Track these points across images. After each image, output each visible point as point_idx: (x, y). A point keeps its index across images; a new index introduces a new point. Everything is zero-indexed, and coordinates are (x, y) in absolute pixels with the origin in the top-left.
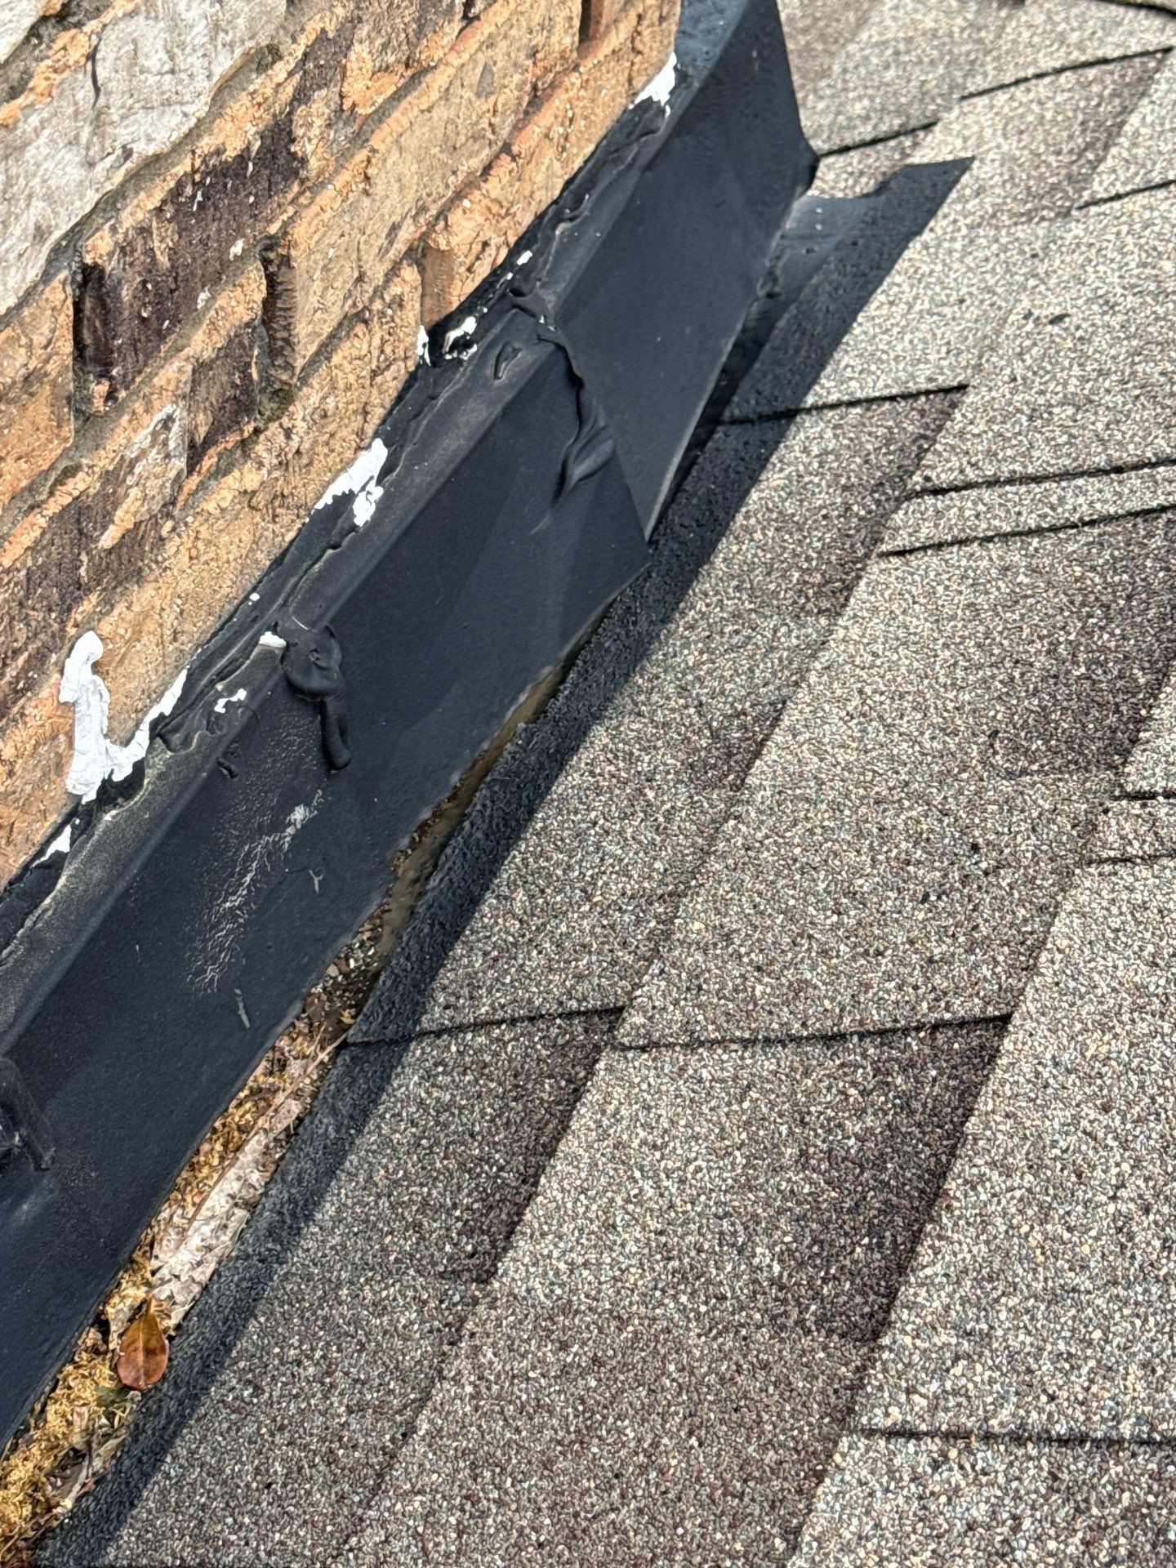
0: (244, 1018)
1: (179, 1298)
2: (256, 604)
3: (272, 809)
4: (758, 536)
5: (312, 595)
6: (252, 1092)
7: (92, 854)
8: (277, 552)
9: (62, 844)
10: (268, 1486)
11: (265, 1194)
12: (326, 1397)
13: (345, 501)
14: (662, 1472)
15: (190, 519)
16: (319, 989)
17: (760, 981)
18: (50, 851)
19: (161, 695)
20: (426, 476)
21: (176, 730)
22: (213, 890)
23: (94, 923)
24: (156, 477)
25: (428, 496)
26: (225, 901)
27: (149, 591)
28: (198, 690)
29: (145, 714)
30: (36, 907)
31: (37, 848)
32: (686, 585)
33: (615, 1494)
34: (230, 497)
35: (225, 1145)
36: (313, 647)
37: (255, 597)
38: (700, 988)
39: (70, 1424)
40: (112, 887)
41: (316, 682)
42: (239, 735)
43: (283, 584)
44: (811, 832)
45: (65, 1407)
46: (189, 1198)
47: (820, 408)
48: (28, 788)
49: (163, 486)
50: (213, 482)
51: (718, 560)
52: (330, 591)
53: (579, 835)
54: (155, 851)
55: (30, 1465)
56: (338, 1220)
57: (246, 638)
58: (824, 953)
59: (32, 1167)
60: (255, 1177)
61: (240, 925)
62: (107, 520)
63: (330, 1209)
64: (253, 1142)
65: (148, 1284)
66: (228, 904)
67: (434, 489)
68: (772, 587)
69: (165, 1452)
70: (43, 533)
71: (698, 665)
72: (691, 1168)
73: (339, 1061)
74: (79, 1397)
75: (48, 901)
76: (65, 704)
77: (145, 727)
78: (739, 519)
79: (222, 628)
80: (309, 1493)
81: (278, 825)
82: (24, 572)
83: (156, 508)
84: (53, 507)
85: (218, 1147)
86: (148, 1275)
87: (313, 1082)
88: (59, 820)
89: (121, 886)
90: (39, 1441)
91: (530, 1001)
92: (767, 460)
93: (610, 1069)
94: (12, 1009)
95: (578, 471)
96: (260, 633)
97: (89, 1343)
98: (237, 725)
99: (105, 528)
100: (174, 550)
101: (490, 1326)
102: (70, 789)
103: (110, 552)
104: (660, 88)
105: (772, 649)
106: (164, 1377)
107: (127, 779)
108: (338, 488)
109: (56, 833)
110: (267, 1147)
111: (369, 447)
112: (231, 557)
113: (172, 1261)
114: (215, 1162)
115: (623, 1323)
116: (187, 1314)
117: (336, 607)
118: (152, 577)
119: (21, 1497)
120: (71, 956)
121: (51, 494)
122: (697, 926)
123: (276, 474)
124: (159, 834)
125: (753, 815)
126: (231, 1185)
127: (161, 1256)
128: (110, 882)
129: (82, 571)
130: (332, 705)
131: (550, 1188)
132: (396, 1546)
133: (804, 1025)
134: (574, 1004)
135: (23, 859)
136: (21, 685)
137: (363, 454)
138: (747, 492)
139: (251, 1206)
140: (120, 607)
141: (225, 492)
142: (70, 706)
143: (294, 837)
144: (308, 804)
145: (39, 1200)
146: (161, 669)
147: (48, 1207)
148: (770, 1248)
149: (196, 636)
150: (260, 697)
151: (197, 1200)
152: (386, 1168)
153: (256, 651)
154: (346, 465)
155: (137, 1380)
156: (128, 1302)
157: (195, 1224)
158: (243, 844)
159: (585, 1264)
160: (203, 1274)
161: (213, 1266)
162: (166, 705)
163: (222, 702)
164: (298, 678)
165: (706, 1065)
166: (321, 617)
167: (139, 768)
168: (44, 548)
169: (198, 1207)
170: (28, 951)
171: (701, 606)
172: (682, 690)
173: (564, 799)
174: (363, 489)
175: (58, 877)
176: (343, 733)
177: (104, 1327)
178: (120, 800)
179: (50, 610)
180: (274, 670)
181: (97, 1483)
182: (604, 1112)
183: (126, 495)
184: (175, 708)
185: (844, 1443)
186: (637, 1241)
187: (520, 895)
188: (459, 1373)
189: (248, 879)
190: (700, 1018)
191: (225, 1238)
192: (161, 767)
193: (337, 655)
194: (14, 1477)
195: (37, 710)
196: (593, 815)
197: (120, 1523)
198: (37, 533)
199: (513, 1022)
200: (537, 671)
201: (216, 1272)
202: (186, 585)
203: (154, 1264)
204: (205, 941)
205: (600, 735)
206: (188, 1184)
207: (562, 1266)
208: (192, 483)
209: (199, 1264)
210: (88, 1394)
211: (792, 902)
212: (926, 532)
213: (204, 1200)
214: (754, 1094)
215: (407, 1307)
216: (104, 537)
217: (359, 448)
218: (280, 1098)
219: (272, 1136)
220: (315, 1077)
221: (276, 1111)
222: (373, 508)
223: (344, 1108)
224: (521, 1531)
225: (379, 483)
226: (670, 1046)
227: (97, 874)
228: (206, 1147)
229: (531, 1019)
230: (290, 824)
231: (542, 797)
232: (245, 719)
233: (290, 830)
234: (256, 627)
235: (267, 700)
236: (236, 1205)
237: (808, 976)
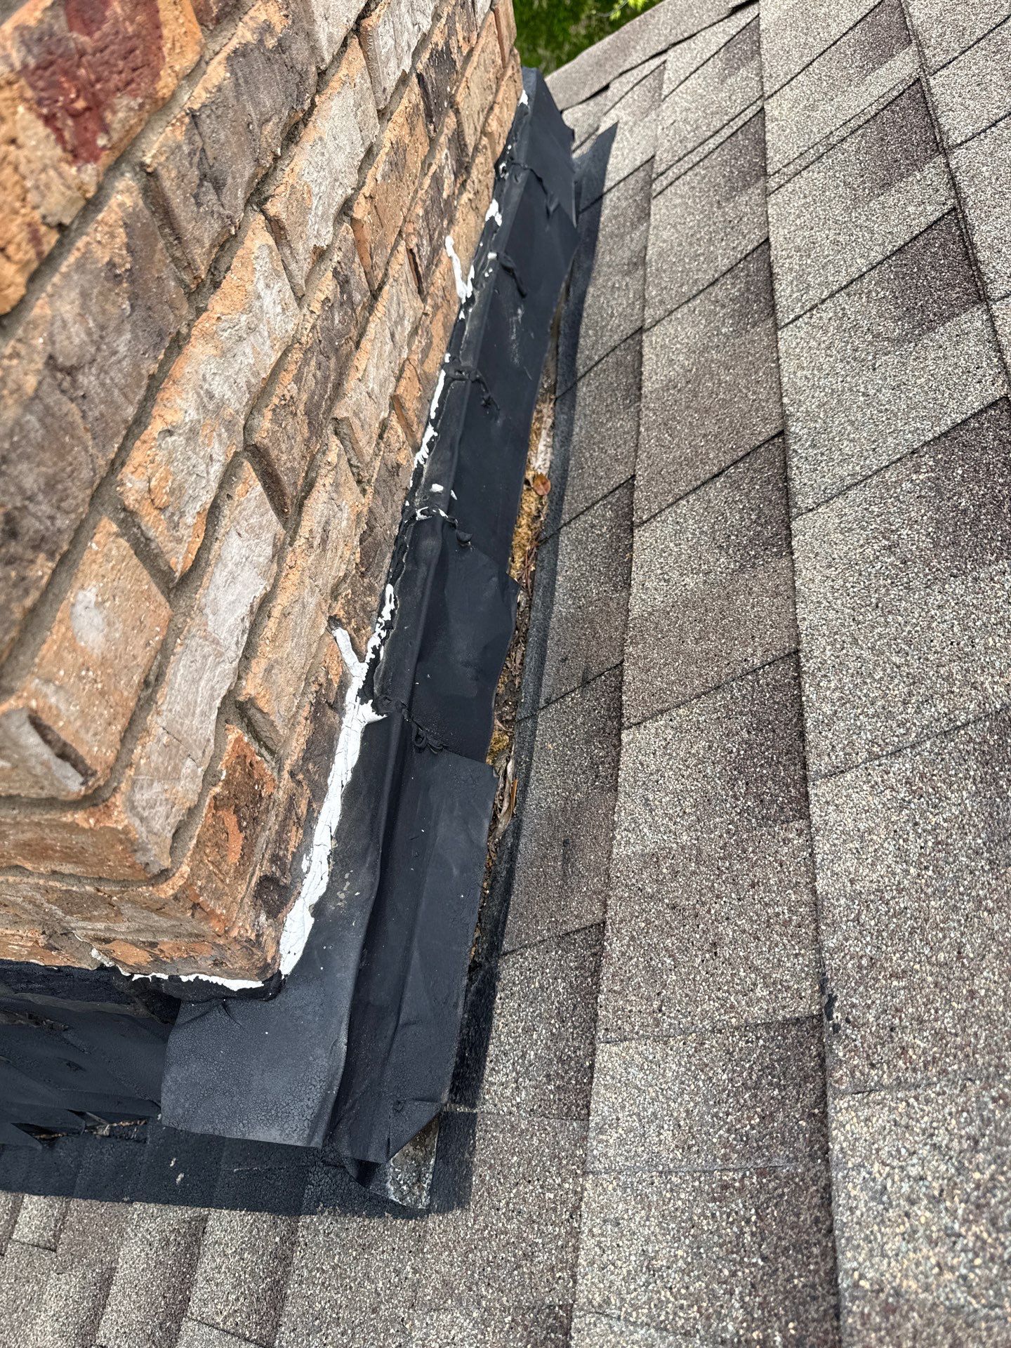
1: (544, 472)
2: (482, 246)
3: (512, 308)
4: (610, 225)
6: (536, 420)
7: (471, 319)
8: (482, 230)
9: (463, 315)
10: (601, 478)
11: (554, 441)
12: (606, 453)
13: (492, 218)
14: (725, 382)
15: (459, 204)
16: (540, 394)
17: (682, 288)
18: (460, 318)
19: (470, 271)
21: (478, 282)
22: (507, 333)
23: (482, 333)
26: (511, 337)
27: (458, 227)
28: (478, 270)
29: (468, 276)
30: (464, 333)
31: (457, 315)
32: (594, 250)
35: (536, 434)
36: (503, 258)
37: (481, 242)
38: (664, 302)
39: (530, 508)
40: (482, 324)
41: (509, 268)
42: (496, 281)
43: (488, 239)
44: (675, 254)
45: (527, 504)
46: (533, 448)
48: (449, 288)
50: (463, 193)
52: (502, 240)
53: (600, 308)
55: (525, 521)
56: (581, 428)
57: (484, 255)
58: (699, 270)
60: (549, 440)
61: (518, 346)
62: (443, 188)
63: (577, 429)
64: (543, 431)
65: (534, 470)
68: (622, 231)
69: (564, 496)
70: (430, 182)
71: (610, 260)
73: (557, 403)
74: (530, 501)
75: (466, 331)
76: (449, 257)
77: (469, 281)
78: (601, 226)
79: (478, 251)
82: (430, 196)
84: (430, 174)
85: (534, 436)
86: (532, 468)
88: (460, 306)
90: (525, 514)
91: (610, 347)
92: (601, 210)
93: (647, 337)
94: (471, 358)
95: (552, 209)
97: (525, 489)
99: (443, 191)
100: (459, 213)
101: (648, 402)
102: (459, 296)
103: (446, 202)
104: (524, 99)
105: (632, 241)
106: (552, 487)
107: (472, 297)
108: (490, 214)
109: (460, 311)
110: (548, 432)
112: (472, 225)
113: (537, 464)
114: (536, 439)
115: (690, 371)
116: (549, 475)
117: (505, 245)
118: (457, 223)
119: (528, 528)
122: (653, 293)
123: (474, 197)
124: (487, 310)
125: (654, 264)
126: (543, 443)
127: (533, 464)
128: (482, 320)
129: (442, 205)
130: (515, 273)
131: (646, 369)
133: (703, 286)
134: (625, 337)
135: (454, 318)
136: (439, 242)
137: (492, 203)
138: (599, 220)
139: (552, 446)
140: (453, 229)
141: (465, 198)
142: (451, 260)
143: (521, 319)
144: (521, 308)
146: (468, 259)
149: (472, 252)
150: (496, 270)
152: (589, 409)
153: (490, 259)
154: (489, 207)
155: (544, 493)
156: (531, 475)
157: (539, 454)
158: (509, 318)
162: (472, 274)
163: (487, 273)
164: (504, 265)
165: (678, 315)
166: (503, 247)
167: (473, 294)
168: (432, 190)
169: (537, 449)
170: (467, 346)
171: (602, 249)
172: (610, 266)
173: (589, 306)
174: (496, 215)
175: (465, 326)
176: (522, 284)
177: (527, 482)
178: (472, 304)
179: (438, 217)
180: (496, 263)
181: (548, 515)
182: (652, 345)
183: (444, 181)
184: (475, 276)
185: (779, 333)
186: (682, 357)
187: (591, 331)
188: (646, 415)
189: (514, 330)
190: (668, 307)
191: (549, 456)
192: (479, 292)
194: (522, 524)
195: (445, 258)
196: (601, 302)
197: (562, 514)
199: (609, 353)
200: (564, 277)
201: (551, 463)
202: (464, 230)
204: (511, 349)
206: (531, 444)
207: (662, 378)
208: (456, 190)
209: (545, 463)
211: (680, 269)
215: (618, 423)
216: (444, 194)
218: (545, 419)
219: (548, 429)
220: (552, 411)
221: (546, 422)
222: (502, 220)
223: (566, 409)
224: (689, 422)
225: (499, 213)
226: (663, 319)
227: (476, 323)
228: (531, 436)
229: (613, 350)
230: (518, 314)
231: (582, 311)
232: (495, 276)
233: (519, 317)
234: (485, 252)
235: (498, 272)
236: (547, 447)
237: (697, 277)
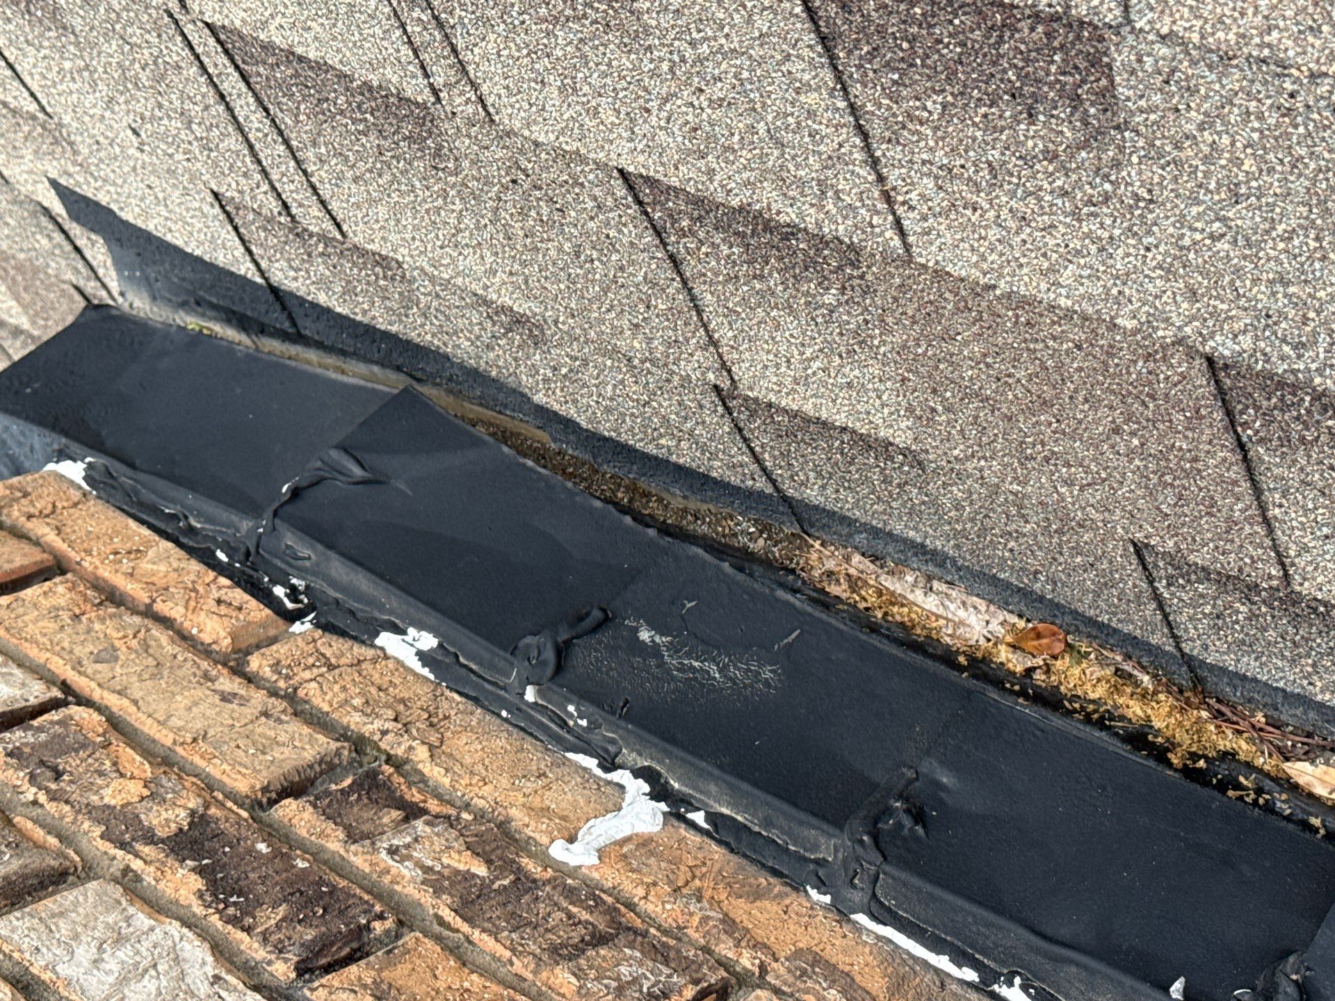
0: (794, 635)
1: (1001, 618)
2: (509, 712)
3: (644, 660)
4: (366, 306)
5: (492, 667)
6: (853, 591)
7: (702, 792)
8: (470, 706)
9: (699, 817)
10: (1092, 565)
11: (919, 570)
12: (1025, 535)
13: (423, 656)
14: (985, 355)
15: (459, 794)
16: (775, 549)
17: (656, 307)
18: (706, 826)
19: (585, 769)
20: (391, 601)
21: (607, 751)
22: (709, 691)
23: (745, 786)
24: (432, 843)
25: (404, 595)
26: (715, 678)
27: (514, 812)
28: (576, 741)
29: (600, 778)
30: (745, 826)
31: (705, 839)
32: (417, 346)
33: (1010, 381)
34: (437, 769)
35: (893, 604)
36: (527, 663)
37: (504, 713)
38: (675, 341)
39: (1099, 680)
40: (719, 778)
41: (549, 655)
42: (598, 706)
43: (492, 693)
44: (546, 278)
45: (1088, 686)
46: (934, 625)
47: (262, 273)
48: (663, 865)
49: (438, 835)
50: (430, 783)
51: (394, 329)
52: (486, 655)
53: (608, 410)
54: (688, 751)
55: (1131, 703)
56: (915, 529)
57: (533, 713)
58: (622, 269)
59: (917, 784)
60: (910, 578)
61: (730, 660)
62: (468, 876)
63: (912, 534)
64: (886, 584)
65: (996, 644)
66: (717, 675)
67: (398, 592)
68: (397, 296)
69: (1097, 621)
70: (484, 931)
71: (468, 339)
72: (793, 340)
73: (817, 534)
74: (1080, 679)
75: (740, 818)
76: (600, 858)
77: (609, 776)
78: (359, 318)
79: (531, 734)
80: (1086, 543)
81: (655, 650)
82: (514, 935)
83: (454, 833)
84: (465, 928)
85: (895, 609)
86: (991, 644)
87: (837, 549)
88: (683, 826)
89: (716, 772)
90: (1114, 701)
91: (729, 433)
92: (311, 303)
93: (751, 389)
94: (813, 832)
95: (357, 472)
96: (527, 704)
97: (1044, 677)
98: (592, 709)
99: (474, 876)
100: (482, 801)
101: (940, 452)
102: (659, 828)
103: (489, 862)
104: (74, 470)
105: (438, 296)
106: (1052, 623)
107: (646, 781)
108: (416, 665)
109: (693, 825)
110: (888, 573)
111: (382, 649)
112: (479, 747)
113: (978, 628)
114: (906, 610)
115: (904, 380)
116: (1011, 612)
117: (497, 650)
118: (504, 812)
119: (1154, 704)
120: (769, 798)
121: (457, 931)
122: (636, 344)
123: (414, 732)
124: (676, 751)
125: (550, 313)
126: (918, 596)
127: (976, 638)
128: (716, 779)
129: (506, 882)
130: (563, 636)
131: (840, 420)
132: (1092, 501)
133: (673, 280)
134: (720, 409)
135: (714, 847)
136: (591, 903)
137: (389, 651)
138: (339, 315)
139: (929, 578)
140: (528, 832)
141: (434, 773)
142: (601, 853)
143: (662, 634)
144: (636, 630)
145: (939, 770)
146: (567, 778)
147: (941, 763)
148: (822, 295)
149: (539, 755)
150: (569, 695)
151: (933, 618)
152: (872, 505)
153: (540, 702)
154: (399, 662)
155: (1059, 640)
156: (1010, 656)
157: (950, 616)
158: (673, 678)
159: (879, 397)
160: (981, 604)
161: (975, 599)
162: (591, 763)
163: (580, 722)
164: (550, 671)
165: (725, 334)
166: (506, 660)
167: (638, 773)
168: (494, 925)
169: (938, 617)
170: (774, 827)
171: (428, 337)
172: (489, 347)
173: (590, 421)
174: (412, 645)
175: (722, 815)
176: (581, 619)
177: (1029, 671)
178: (662, 781)
179: (537, 898)
180: (549, 689)
181: (1130, 658)
182: (780, 391)
183: (449, 866)
184: (592, 756)
185: (919, 260)
186: (851, 370)
187: (663, 441)
188: (975, 468)
189: (696, 664)
190: (694, 341)
191: (954, 594)
192: (634, 755)
193: (529, 640)
194: (1140, 713)
195: (609, 876)
196: (592, 403)
197: (1149, 644)
198: (484, 936)
199: (745, 440)
200: (508, 456)
201: (978, 595)
202: (505, 782)
203: (982, 642)
204: (745, 686)
205: (539, 398)
206: (924, 627)
207: (886, 411)
208: (433, 806)
209: (975, 608)
210: (1076, 671)
211: (597, 288)
212: (316, 211)
213: (933, 614)
214: (731, 305)
215: (951, 492)
216: (480, 874)
217: (386, 657)
218: (852, 571)
219: (880, 571)
220: (833, 548)
221: (862, 572)
222: (424, 633)
223: (845, 531)
224: (1054, 432)
225: (404, 632)
226: (720, 356)
227: (713, 788)
228: (898, 618)
229: (740, 430)
230: (653, 641)
231: (594, 434)
232: (587, 704)
233: (657, 639)
234: (524, 707)
235: (571, 690)
236: (931, 589)
237: (640, 278)
